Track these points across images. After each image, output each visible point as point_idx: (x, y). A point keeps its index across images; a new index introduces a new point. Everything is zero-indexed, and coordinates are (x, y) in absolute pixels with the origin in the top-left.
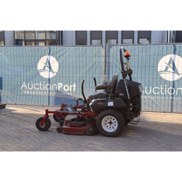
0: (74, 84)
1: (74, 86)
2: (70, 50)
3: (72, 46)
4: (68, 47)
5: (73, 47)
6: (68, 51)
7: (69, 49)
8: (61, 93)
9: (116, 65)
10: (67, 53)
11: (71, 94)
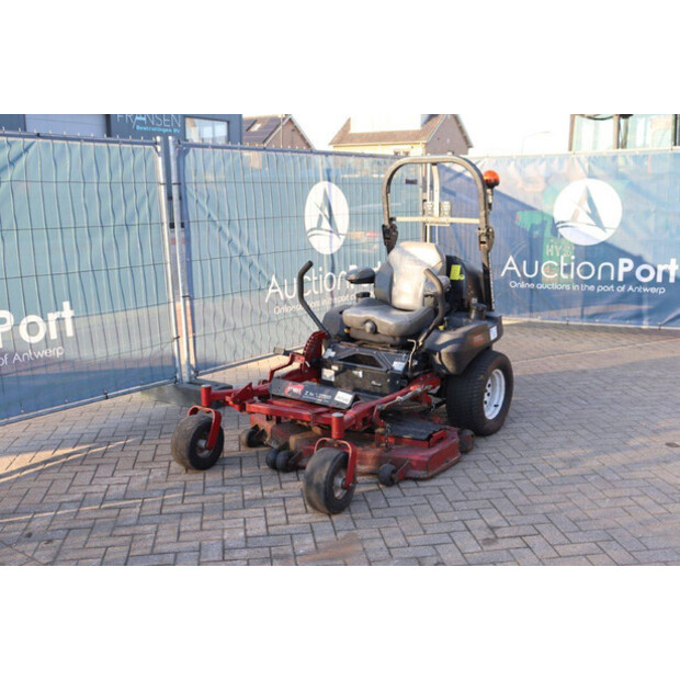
0: (66, 305)
1: (67, 313)
2: (30, 151)
3: (38, 135)
4: (21, 139)
5: (40, 140)
6: (24, 158)
7: (26, 150)
8: (11, 357)
9: (209, 216)
10: (20, 164)
11: (57, 352)
